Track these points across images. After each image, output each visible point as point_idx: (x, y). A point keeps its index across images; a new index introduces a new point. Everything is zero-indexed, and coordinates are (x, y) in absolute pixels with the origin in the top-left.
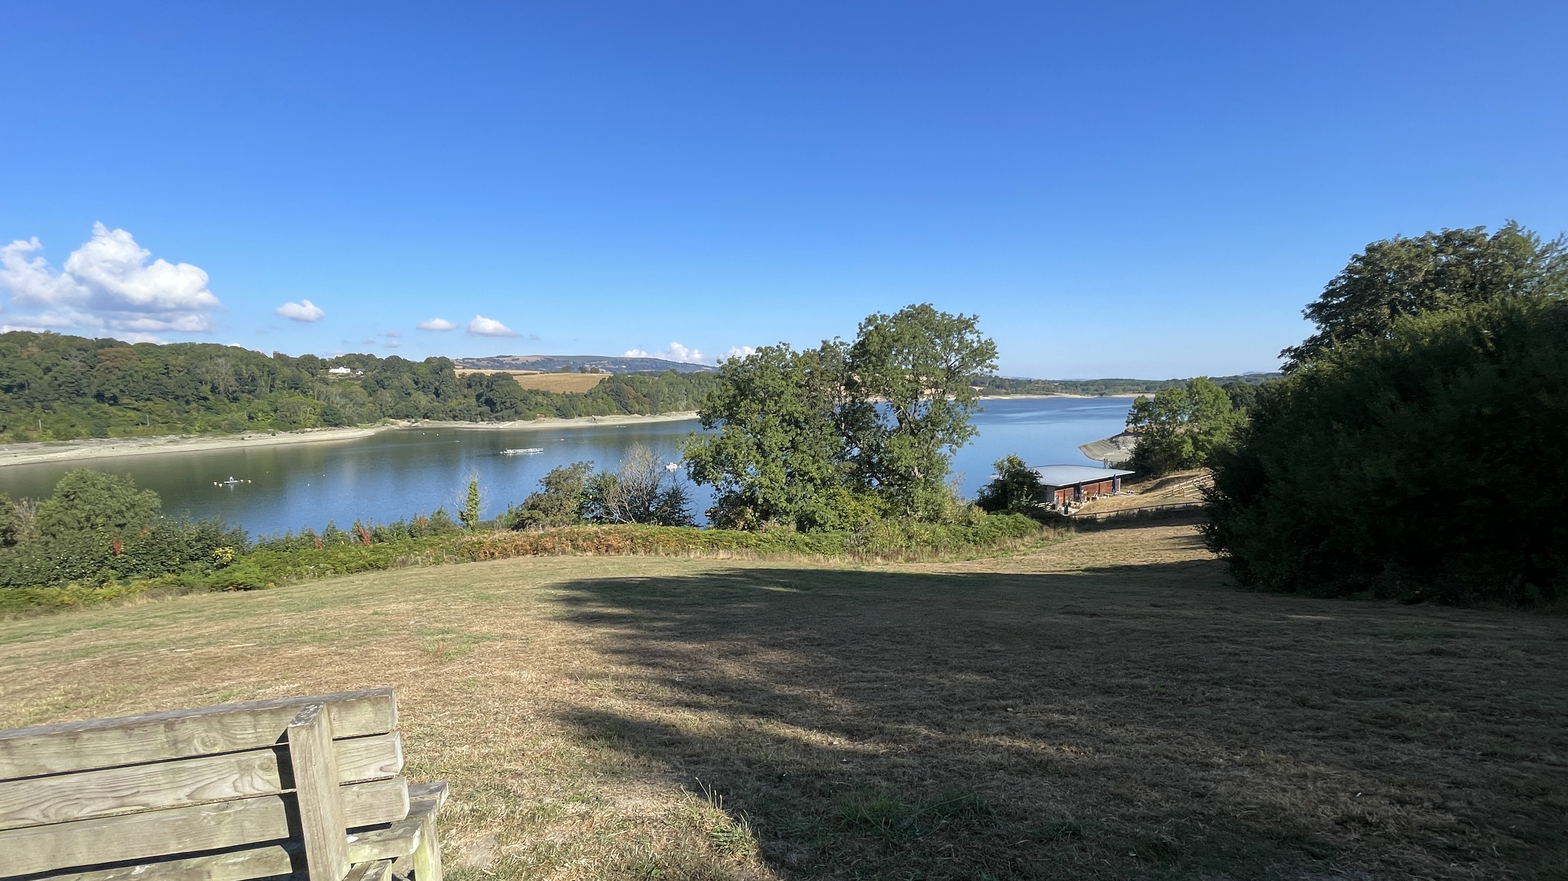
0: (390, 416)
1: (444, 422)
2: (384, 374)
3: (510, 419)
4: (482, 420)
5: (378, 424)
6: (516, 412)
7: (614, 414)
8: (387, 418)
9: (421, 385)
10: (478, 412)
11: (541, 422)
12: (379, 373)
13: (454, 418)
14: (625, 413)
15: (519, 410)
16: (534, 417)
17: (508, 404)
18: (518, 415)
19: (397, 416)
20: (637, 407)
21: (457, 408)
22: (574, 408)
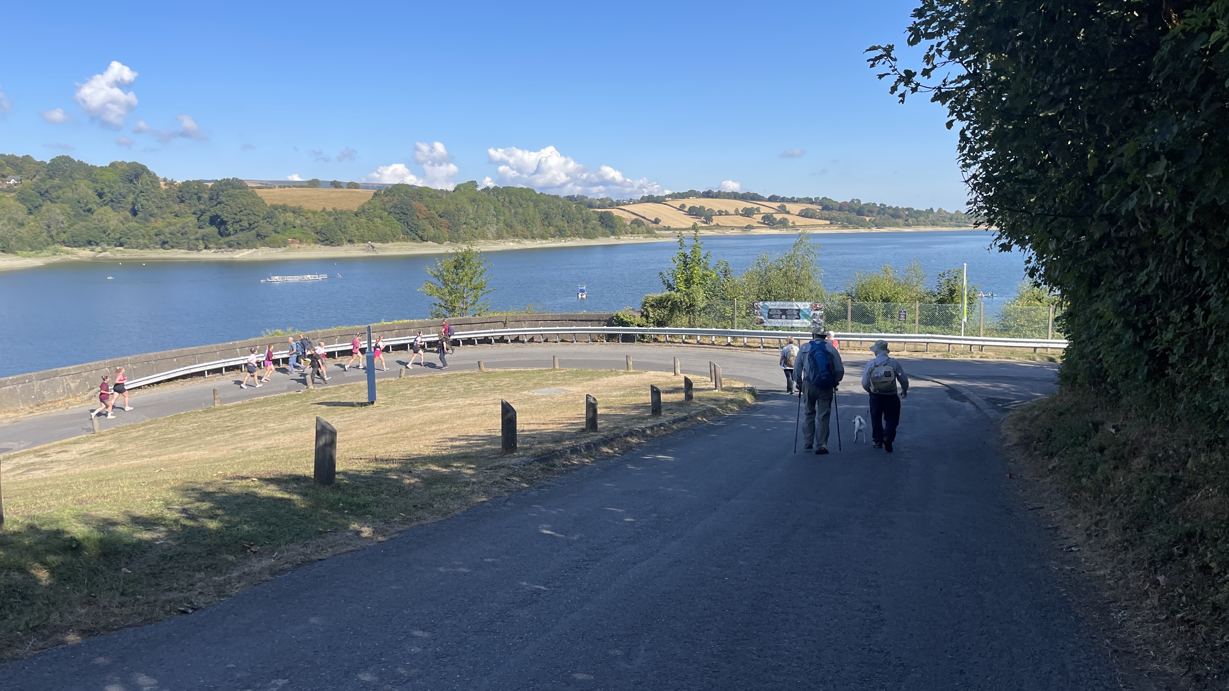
0: (64, 243)
1: (148, 251)
2: (49, 183)
3: (247, 245)
4: (206, 248)
5: (45, 253)
6: (258, 235)
7: (398, 240)
8: (57, 246)
9: (107, 198)
10: (199, 235)
11: (294, 250)
12: (43, 180)
13: (164, 244)
14: (414, 240)
15: (263, 232)
16: (285, 244)
17: (246, 224)
18: (261, 239)
19: (74, 243)
20: (432, 231)
21: (167, 230)
22: (343, 230)
